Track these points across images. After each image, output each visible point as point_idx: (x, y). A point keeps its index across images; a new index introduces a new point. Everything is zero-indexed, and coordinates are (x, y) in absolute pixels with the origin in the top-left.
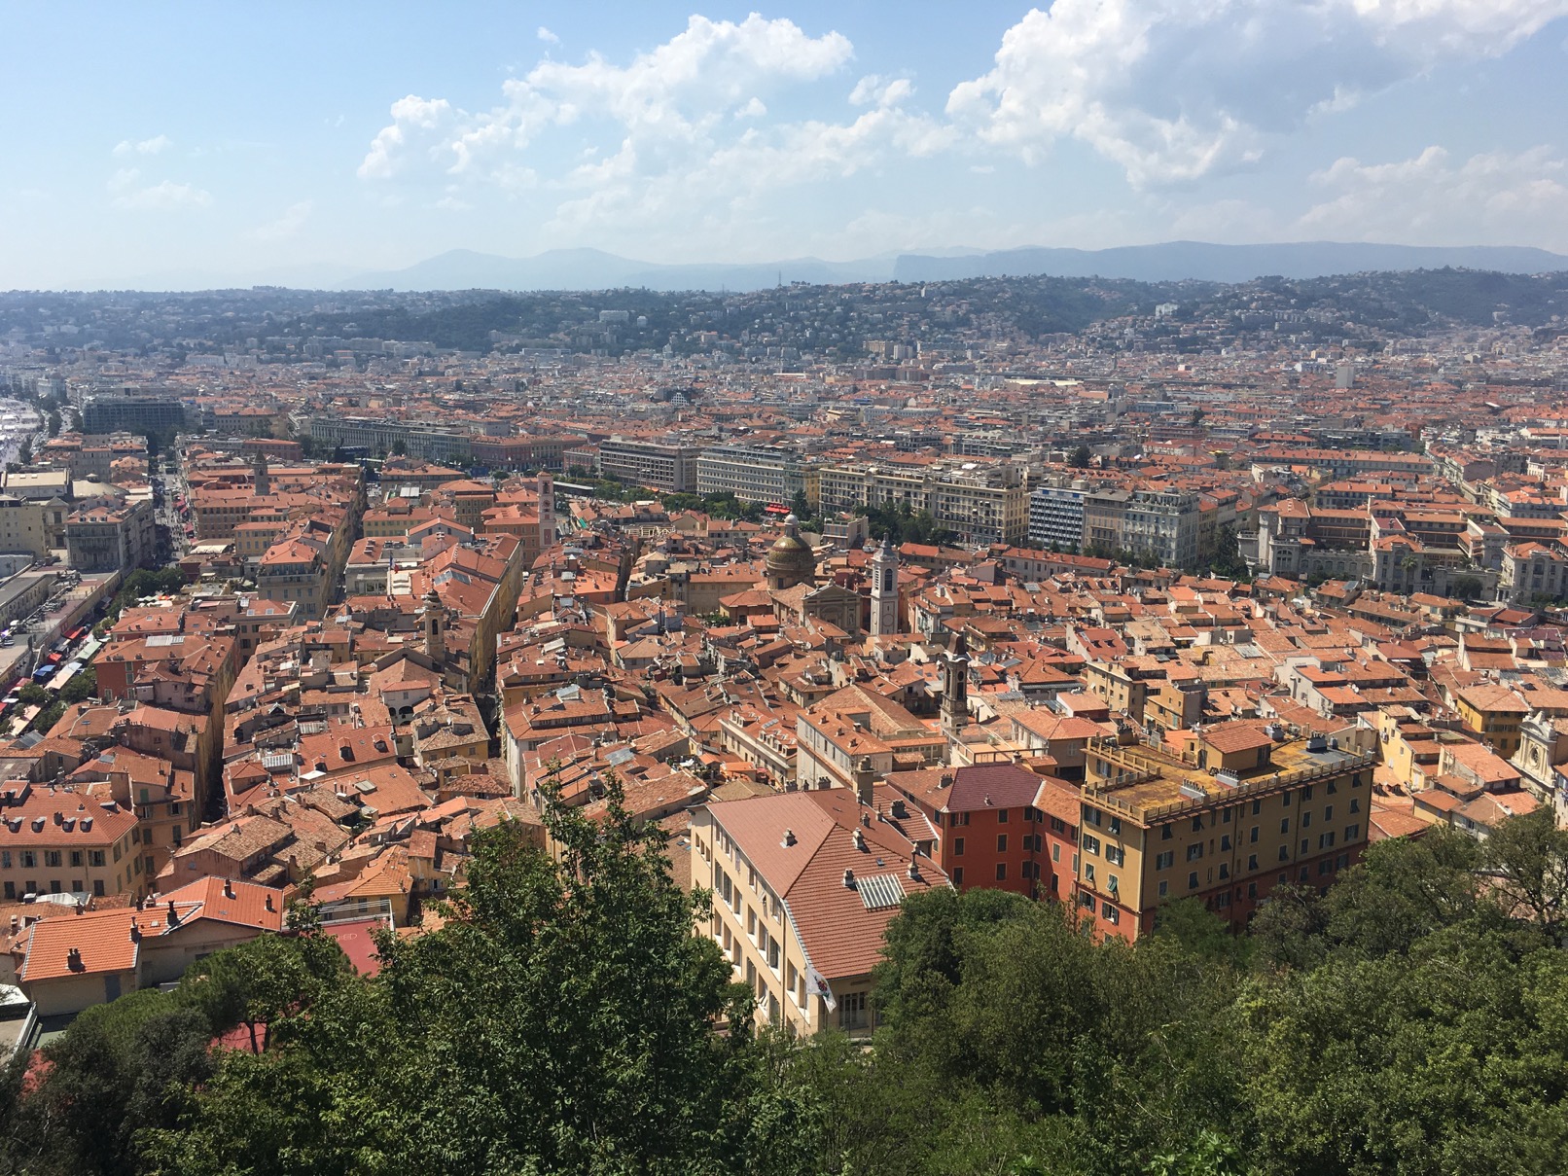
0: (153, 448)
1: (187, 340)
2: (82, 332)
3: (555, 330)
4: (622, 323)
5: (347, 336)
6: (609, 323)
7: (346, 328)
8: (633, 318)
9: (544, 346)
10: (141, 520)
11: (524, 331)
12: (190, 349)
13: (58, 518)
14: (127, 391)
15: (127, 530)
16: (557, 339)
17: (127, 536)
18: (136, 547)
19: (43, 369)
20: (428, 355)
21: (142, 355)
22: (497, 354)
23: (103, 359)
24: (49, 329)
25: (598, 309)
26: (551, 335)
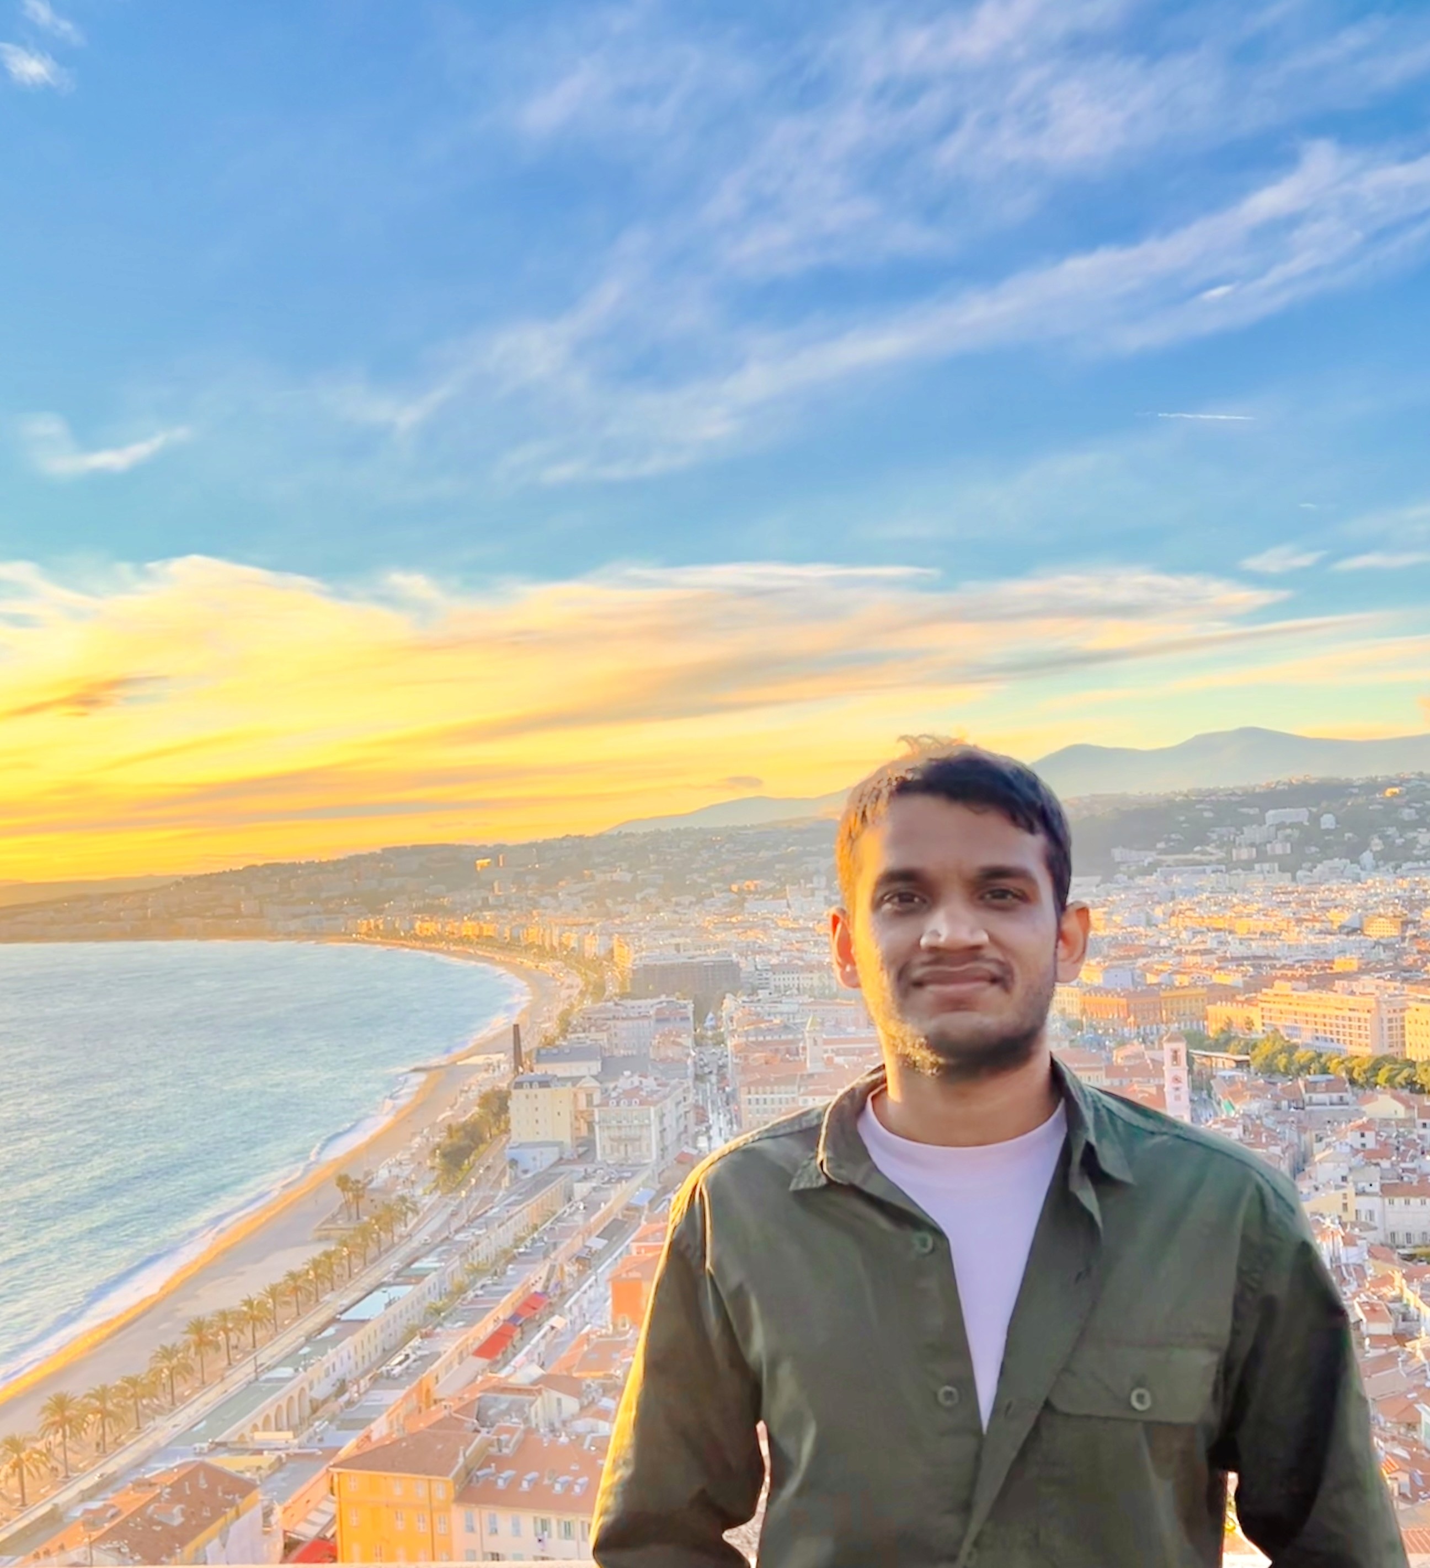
0: (700, 1016)
1: (748, 883)
2: (635, 879)
3: (1204, 841)
4: (1300, 826)
6: (1280, 826)
8: (1315, 819)
9: (1186, 863)
10: (678, 1104)
11: (1161, 845)
12: (750, 892)
13: (590, 1102)
14: (677, 947)
15: (662, 1117)
16: (1204, 853)
17: (661, 1122)
18: (670, 1137)
19: (591, 924)
21: (697, 902)
22: (1124, 878)
23: (657, 910)
24: (600, 877)
25: (1264, 811)
26: (1197, 848)
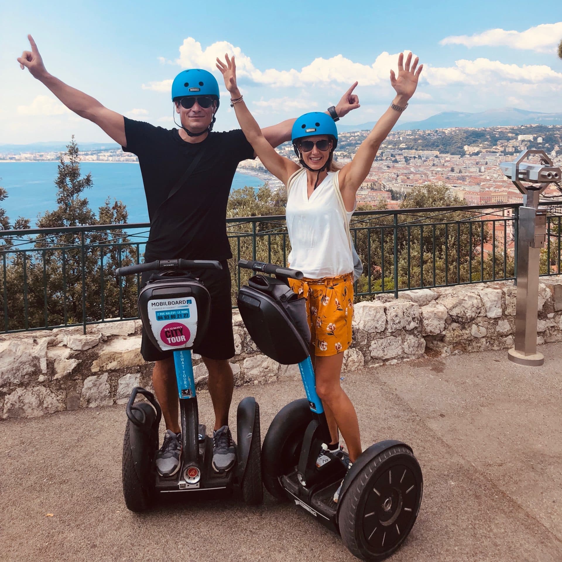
3: (496, 145)
4: (530, 141)
5: (401, 149)
6: (523, 141)
7: (401, 146)
8: (535, 139)
9: (490, 152)
11: (481, 145)
16: (496, 149)
20: (437, 157)
22: (468, 156)
25: (517, 135)
26: (494, 147)
